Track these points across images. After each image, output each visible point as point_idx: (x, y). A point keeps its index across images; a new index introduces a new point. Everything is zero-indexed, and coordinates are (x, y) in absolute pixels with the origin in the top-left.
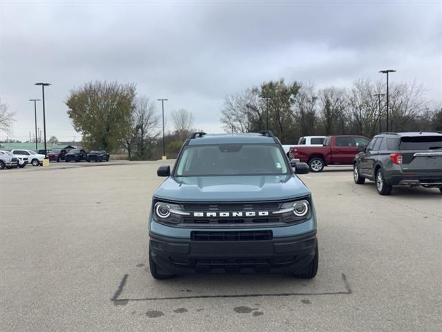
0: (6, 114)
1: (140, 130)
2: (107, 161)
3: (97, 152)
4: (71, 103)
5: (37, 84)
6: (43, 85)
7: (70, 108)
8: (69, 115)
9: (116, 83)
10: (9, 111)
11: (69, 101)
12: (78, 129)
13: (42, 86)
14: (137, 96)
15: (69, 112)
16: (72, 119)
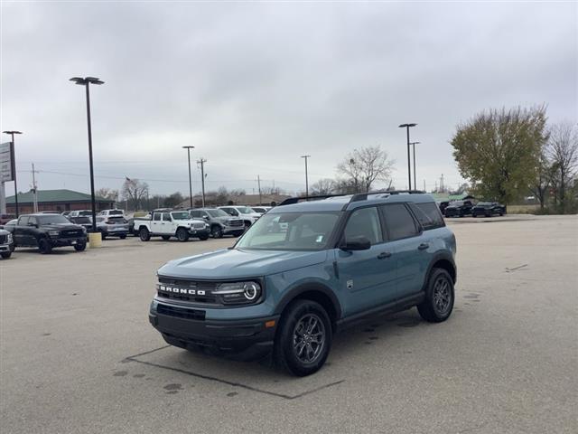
0: (386, 163)
1: (560, 169)
2: (501, 215)
3: (486, 203)
4: (458, 143)
5: (401, 126)
6: (408, 126)
7: (456, 148)
8: (455, 158)
9: (519, 107)
10: (389, 159)
11: (454, 140)
12: (465, 174)
13: (406, 128)
14: (547, 122)
15: (455, 154)
16: (458, 163)
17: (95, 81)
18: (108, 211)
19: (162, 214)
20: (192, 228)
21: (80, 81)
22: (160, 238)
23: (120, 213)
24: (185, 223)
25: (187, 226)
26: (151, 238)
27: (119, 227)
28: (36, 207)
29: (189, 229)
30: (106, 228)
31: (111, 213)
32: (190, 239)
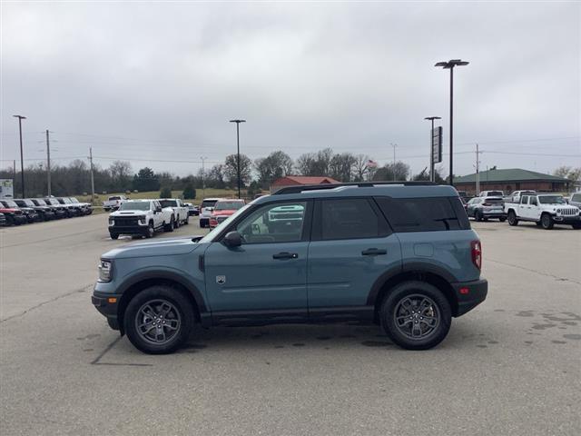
17: (459, 63)
18: (486, 192)
19: (529, 197)
20: (559, 215)
21: (446, 65)
22: (534, 223)
23: (500, 194)
24: (550, 208)
25: (552, 211)
26: (520, 223)
27: (495, 209)
28: (478, 186)
29: (555, 215)
30: (482, 209)
31: (489, 194)
32: (556, 225)
